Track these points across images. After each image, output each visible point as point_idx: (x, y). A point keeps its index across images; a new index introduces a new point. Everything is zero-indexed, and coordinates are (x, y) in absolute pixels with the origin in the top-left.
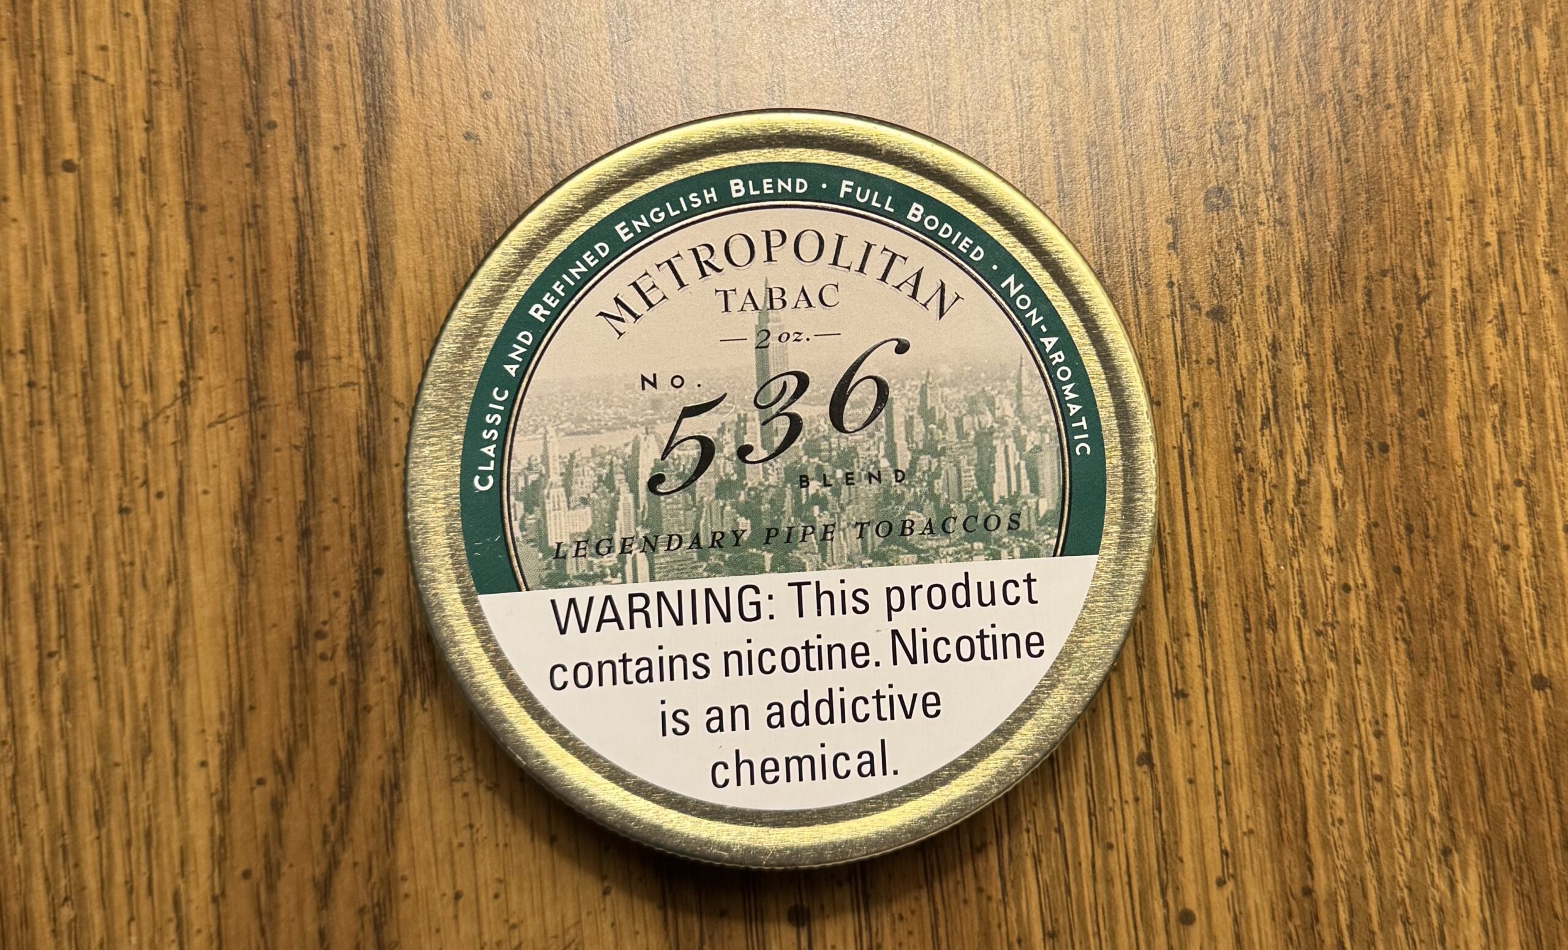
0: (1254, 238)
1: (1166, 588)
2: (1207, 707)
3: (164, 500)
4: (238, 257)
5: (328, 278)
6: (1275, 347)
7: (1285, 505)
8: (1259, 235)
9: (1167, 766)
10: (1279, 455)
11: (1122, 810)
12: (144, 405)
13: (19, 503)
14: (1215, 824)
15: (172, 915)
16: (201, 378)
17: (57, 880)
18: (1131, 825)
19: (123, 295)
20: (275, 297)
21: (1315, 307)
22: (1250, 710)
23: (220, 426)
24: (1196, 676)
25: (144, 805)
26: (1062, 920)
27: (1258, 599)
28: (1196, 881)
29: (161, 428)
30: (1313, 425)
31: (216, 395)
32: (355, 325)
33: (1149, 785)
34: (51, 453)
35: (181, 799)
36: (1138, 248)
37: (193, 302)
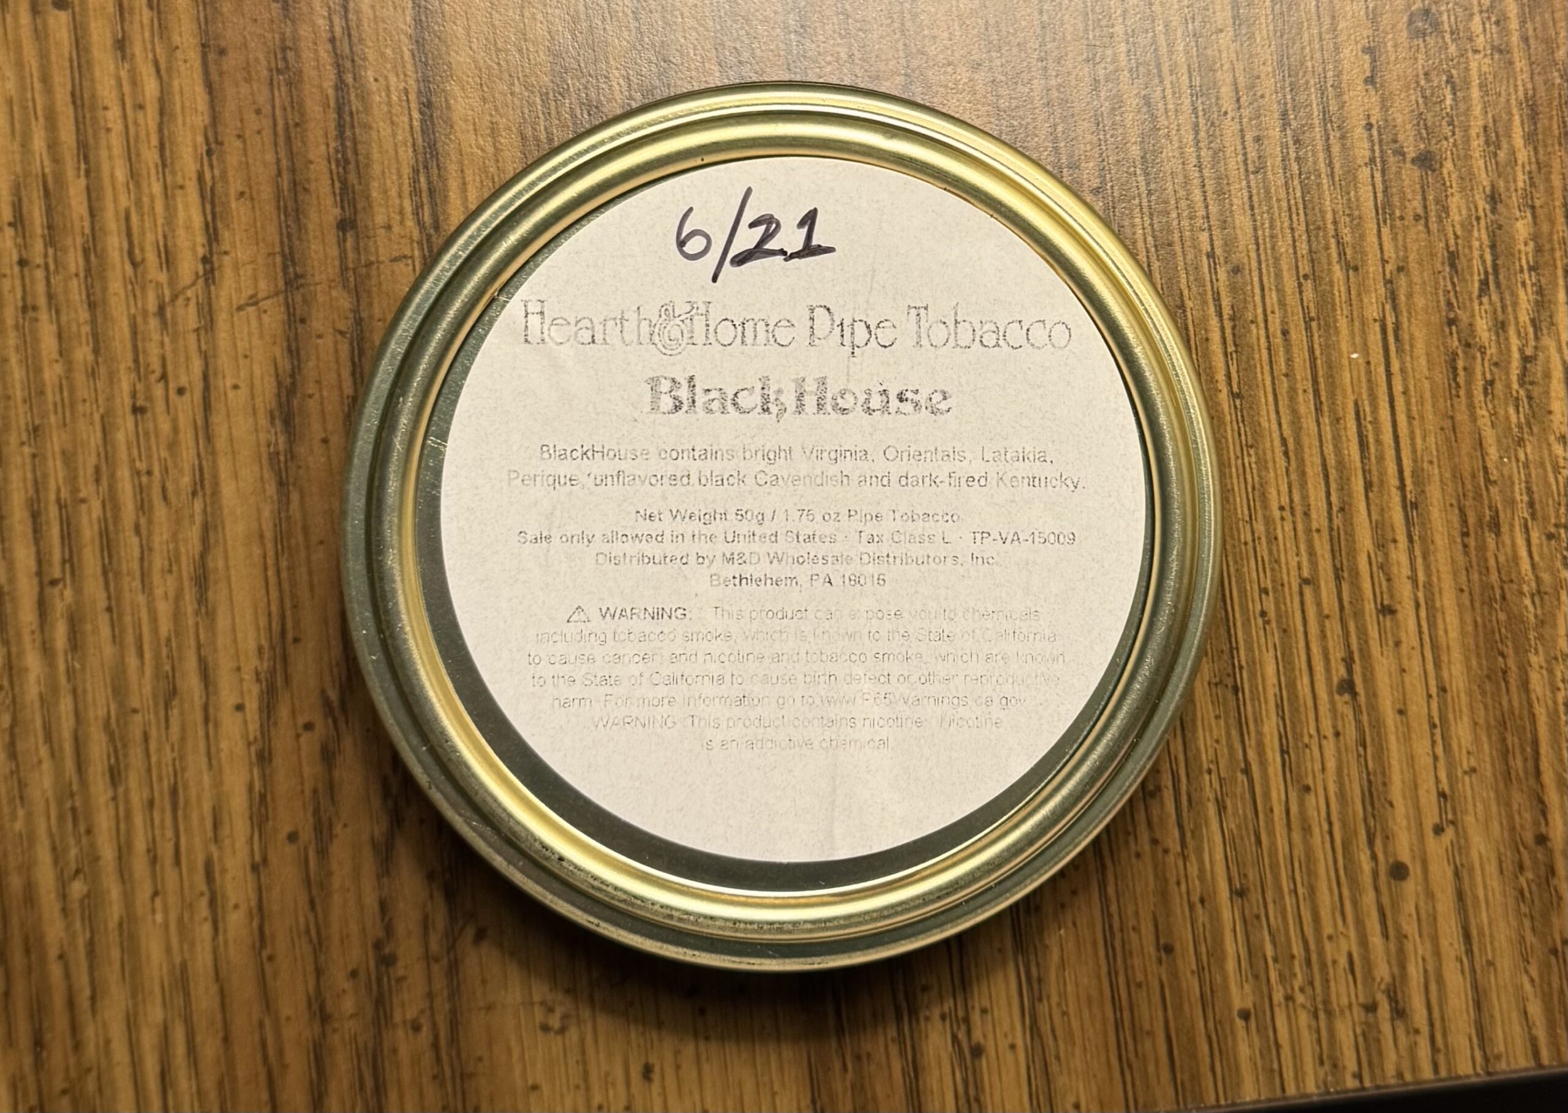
0: (1467, 69)
1: (1368, 486)
2: (1419, 626)
3: (187, 397)
4: (267, 109)
5: (374, 134)
6: (1494, 199)
7: (1508, 386)
8: (1473, 66)
9: (1373, 695)
10: (1500, 327)
11: (1321, 747)
12: (159, 285)
13: (12, 403)
14: (1430, 760)
15: (203, 887)
16: (226, 253)
17: (66, 850)
18: (1331, 764)
19: (131, 156)
20: (311, 156)
21: (1541, 151)
22: (1470, 628)
23: (251, 309)
24: (1405, 590)
25: (168, 755)
26: (1252, 875)
27: (1478, 497)
28: (1409, 828)
29: (181, 311)
30: (1540, 291)
31: (246, 272)
32: (406, 189)
33: (1351, 717)
34: (49, 343)
35: (213, 749)
36: (1330, 83)
37: (215, 162)
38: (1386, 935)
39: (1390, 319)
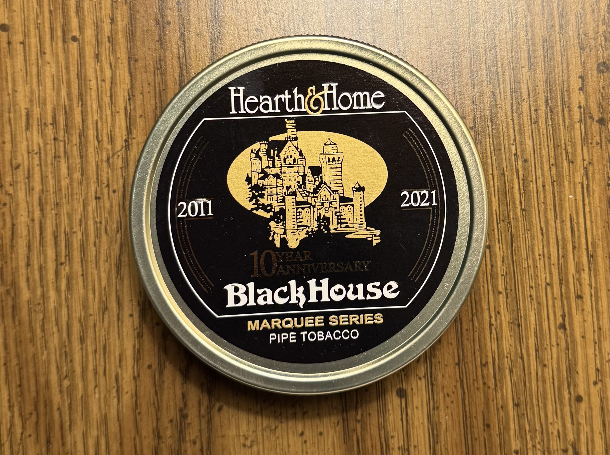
1: (574, 248)
2: (592, 303)
3: (116, 194)
4: (152, 83)
9: (572, 329)
11: (551, 349)
12: (108, 150)
13: (49, 193)
14: (593, 356)
15: (114, 385)
16: (134, 138)
17: (62, 368)
18: (555, 356)
19: (99, 99)
24: (587, 290)
25: (103, 334)
26: (522, 398)
28: (584, 382)
29: (115, 160)
33: (563, 338)
34: (64, 171)
35: (120, 332)
36: (565, 89)
37: (131, 103)
38: (573, 423)
39: (585, 183)
